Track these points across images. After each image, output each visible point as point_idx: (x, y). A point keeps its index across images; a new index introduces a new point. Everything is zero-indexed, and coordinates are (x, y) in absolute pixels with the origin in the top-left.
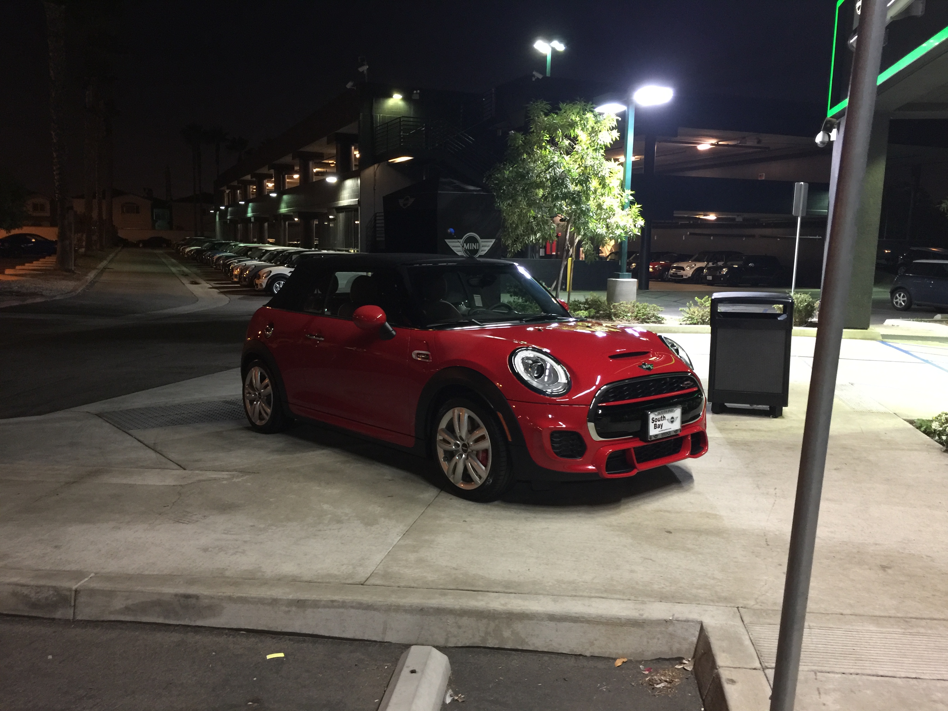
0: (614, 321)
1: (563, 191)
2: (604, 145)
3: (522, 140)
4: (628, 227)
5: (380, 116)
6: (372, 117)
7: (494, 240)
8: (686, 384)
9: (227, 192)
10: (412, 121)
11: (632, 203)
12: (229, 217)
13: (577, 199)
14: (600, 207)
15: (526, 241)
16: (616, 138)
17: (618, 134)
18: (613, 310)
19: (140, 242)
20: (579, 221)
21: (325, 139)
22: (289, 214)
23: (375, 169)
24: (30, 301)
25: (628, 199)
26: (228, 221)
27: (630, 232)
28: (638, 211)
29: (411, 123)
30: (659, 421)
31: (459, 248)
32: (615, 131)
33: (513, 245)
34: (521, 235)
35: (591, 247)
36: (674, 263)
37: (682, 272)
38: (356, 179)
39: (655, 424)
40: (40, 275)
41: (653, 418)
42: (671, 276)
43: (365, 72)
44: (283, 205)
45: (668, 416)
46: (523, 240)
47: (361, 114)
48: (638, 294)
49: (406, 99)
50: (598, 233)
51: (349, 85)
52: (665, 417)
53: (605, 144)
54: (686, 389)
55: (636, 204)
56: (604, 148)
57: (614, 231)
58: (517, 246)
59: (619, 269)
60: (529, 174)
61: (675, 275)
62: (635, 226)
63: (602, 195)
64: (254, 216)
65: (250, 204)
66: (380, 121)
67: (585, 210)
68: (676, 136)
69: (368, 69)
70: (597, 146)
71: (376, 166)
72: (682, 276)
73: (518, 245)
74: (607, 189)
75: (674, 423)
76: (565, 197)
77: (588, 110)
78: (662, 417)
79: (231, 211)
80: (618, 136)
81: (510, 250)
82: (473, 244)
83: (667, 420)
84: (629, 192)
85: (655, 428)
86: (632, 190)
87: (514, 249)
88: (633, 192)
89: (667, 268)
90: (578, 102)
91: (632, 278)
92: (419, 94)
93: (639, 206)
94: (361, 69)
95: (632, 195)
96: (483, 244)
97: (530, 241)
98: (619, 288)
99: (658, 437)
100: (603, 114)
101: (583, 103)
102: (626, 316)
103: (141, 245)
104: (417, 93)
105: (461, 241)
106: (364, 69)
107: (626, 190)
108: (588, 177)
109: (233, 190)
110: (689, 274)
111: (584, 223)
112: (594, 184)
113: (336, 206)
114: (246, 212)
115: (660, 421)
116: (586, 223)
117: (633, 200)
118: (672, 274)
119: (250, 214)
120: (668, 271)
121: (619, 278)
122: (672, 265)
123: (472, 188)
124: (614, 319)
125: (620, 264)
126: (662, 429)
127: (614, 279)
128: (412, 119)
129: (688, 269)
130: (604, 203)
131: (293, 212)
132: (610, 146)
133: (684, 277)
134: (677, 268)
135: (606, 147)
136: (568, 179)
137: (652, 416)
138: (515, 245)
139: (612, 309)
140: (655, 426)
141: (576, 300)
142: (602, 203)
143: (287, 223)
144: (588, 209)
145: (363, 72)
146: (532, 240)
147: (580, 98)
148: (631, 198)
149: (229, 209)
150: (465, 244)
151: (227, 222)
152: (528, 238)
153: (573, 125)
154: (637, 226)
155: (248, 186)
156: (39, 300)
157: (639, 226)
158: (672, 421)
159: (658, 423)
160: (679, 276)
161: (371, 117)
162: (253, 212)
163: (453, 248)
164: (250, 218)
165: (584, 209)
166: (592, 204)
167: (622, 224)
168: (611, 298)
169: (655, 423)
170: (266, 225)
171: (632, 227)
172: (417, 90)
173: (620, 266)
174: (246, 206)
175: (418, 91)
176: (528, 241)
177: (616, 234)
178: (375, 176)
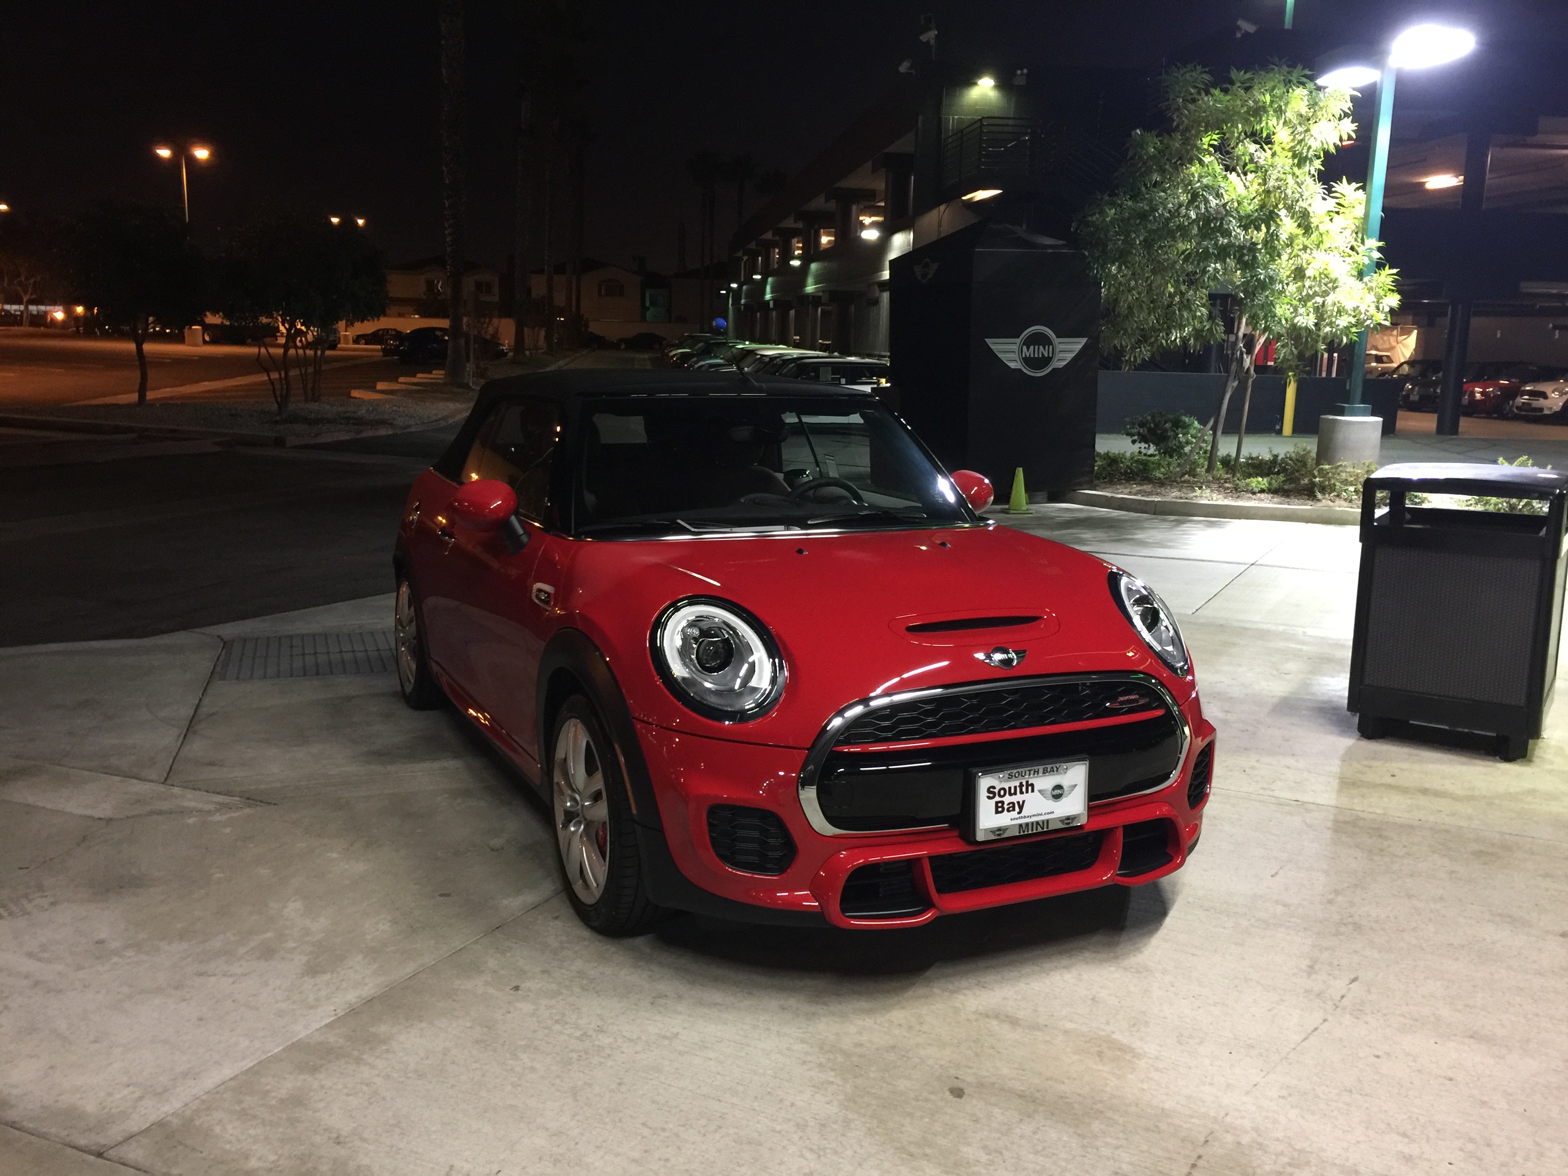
0: (1319, 500)
1: (1220, 242)
2: (1324, 150)
3: (1154, 148)
4: (1363, 311)
5: (953, 119)
6: (940, 120)
7: (1084, 341)
8: (1122, 703)
9: (745, 258)
10: (1011, 126)
11: (1379, 266)
12: (743, 301)
13: (1247, 258)
14: (1299, 274)
15: (1164, 341)
16: (1348, 134)
17: (1354, 126)
18: (1317, 479)
19: (621, 340)
20: (1254, 301)
21: (869, 165)
22: (817, 294)
23: (941, 214)
24: (368, 433)
25: (1370, 258)
26: (742, 307)
27: (1367, 319)
28: (1393, 282)
29: (1010, 129)
30: (1010, 794)
31: (1012, 356)
32: (1347, 121)
33: (1133, 348)
34: (1153, 329)
35: (1293, 354)
36: (1526, 383)
37: (1542, 402)
38: (908, 233)
39: (997, 803)
40: (418, 391)
41: (994, 787)
42: (1517, 408)
43: (932, 42)
44: (810, 280)
45: (1044, 782)
46: (1156, 339)
47: (920, 118)
48: (1382, 447)
49: (1003, 85)
50: (1299, 324)
51: (904, 68)
52: (1032, 785)
53: (1326, 146)
54: (1123, 714)
55: (1387, 267)
56: (1322, 155)
57: (1334, 320)
58: (1141, 351)
59: (1347, 397)
60: (1157, 210)
61: (1526, 407)
62: (1378, 308)
63: (1305, 248)
64: (773, 299)
65: (770, 279)
66: (953, 130)
67: (1265, 279)
68: (1535, 132)
69: (937, 36)
70: (1308, 152)
71: (942, 208)
72: (1541, 410)
73: (1143, 349)
74: (1314, 236)
75: (1064, 800)
76: (1222, 254)
77: (1295, 82)
78: (1021, 785)
79: (747, 290)
80: (1353, 131)
81: (1127, 358)
82: (1041, 347)
83: (1040, 791)
84: (1373, 243)
85: (997, 812)
86: (1380, 240)
87: (1135, 357)
88: (1381, 244)
89: (1512, 393)
90: (1276, 68)
91: (1373, 414)
92: (1027, 75)
93: (1395, 271)
94: (924, 38)
95: (1379, 249)
96: (1062, 347)
97: (1171, 341)
98: (1340, 436)
99: (1007, 835)
100: (1325, 88)
101: (1285, 68)
102: (1345, 491)
103: (623, 346)
104: (1022, 74)
105: (1018, 341)
106: (930, 36)
107: (1366, 241)
108: (1272, 212)
109: (753, 255)
110: (1557, 405)
111: (1263, 305)
112: (1287, 226)
113: (877, 280)
114: (764, 293)
115: (1015, 793)
116: (1269, 305)
117: (1380, 258)
118: (1520, 405)
119: (768, 297)
120: (1514, 399)
121: (1343, 415)
122: (1523, 388)
123: (1048, 241)
124: (1319, 496)
125: (1348, 387)
126: (1022, 815)
127: (1331, 417)
128: (1011, 122)
129: (1555, 395)
130: (1309, 264)
131: (823, 291)
132: (1334, 152)
133: (1546, 412)
134: (1531, 393)
135: (1326, 153)
136: (1231, 219)
137: (985, 783)
138: (1138, 350)
139: (1315, 477)
140: (997, 807)
141: (1254, 455)
142: (1305, 266)
143: (820, 309)
144: (1271, 278)
145: (928, 42)
146: (1175, 339)
147: (1280, 60)
148: (1377, 255)
149: (744, 287)
150: (1025, 347)
151: (740, 308)
152: (1167, 334)
153: (1259, 111)
154: (1381, 309)
155: (772, 250)
156: (383, 432)
157: (1387, 309)
158: (1058, 793)
159: (1007, 799)
160: (1536, 408)
161: (939, 123)
162: (772, 292)
163: (1000, 355)
164: (768, 302)
165: (1262, 277)
166: (1284, 266)
167: (1349, 306)
168: (1325, 453)
169: (997, 799)
170: (792, 313)
171: (1372, 310)
172: (1021, 69)
173: (1349, 392)
174: (764, 282)
175: (1025, 71)
176: (1167, 342)
177: (1338, 325)
178: (940, 225)
